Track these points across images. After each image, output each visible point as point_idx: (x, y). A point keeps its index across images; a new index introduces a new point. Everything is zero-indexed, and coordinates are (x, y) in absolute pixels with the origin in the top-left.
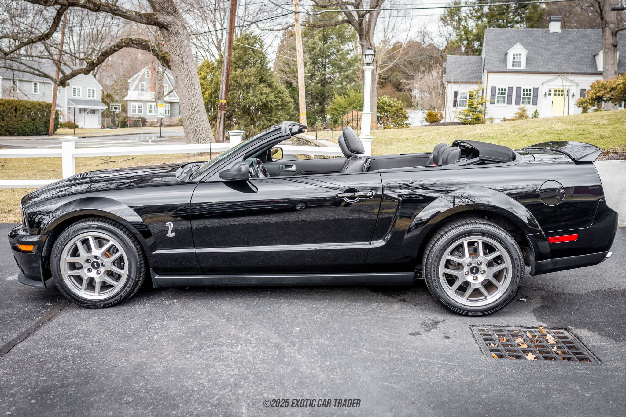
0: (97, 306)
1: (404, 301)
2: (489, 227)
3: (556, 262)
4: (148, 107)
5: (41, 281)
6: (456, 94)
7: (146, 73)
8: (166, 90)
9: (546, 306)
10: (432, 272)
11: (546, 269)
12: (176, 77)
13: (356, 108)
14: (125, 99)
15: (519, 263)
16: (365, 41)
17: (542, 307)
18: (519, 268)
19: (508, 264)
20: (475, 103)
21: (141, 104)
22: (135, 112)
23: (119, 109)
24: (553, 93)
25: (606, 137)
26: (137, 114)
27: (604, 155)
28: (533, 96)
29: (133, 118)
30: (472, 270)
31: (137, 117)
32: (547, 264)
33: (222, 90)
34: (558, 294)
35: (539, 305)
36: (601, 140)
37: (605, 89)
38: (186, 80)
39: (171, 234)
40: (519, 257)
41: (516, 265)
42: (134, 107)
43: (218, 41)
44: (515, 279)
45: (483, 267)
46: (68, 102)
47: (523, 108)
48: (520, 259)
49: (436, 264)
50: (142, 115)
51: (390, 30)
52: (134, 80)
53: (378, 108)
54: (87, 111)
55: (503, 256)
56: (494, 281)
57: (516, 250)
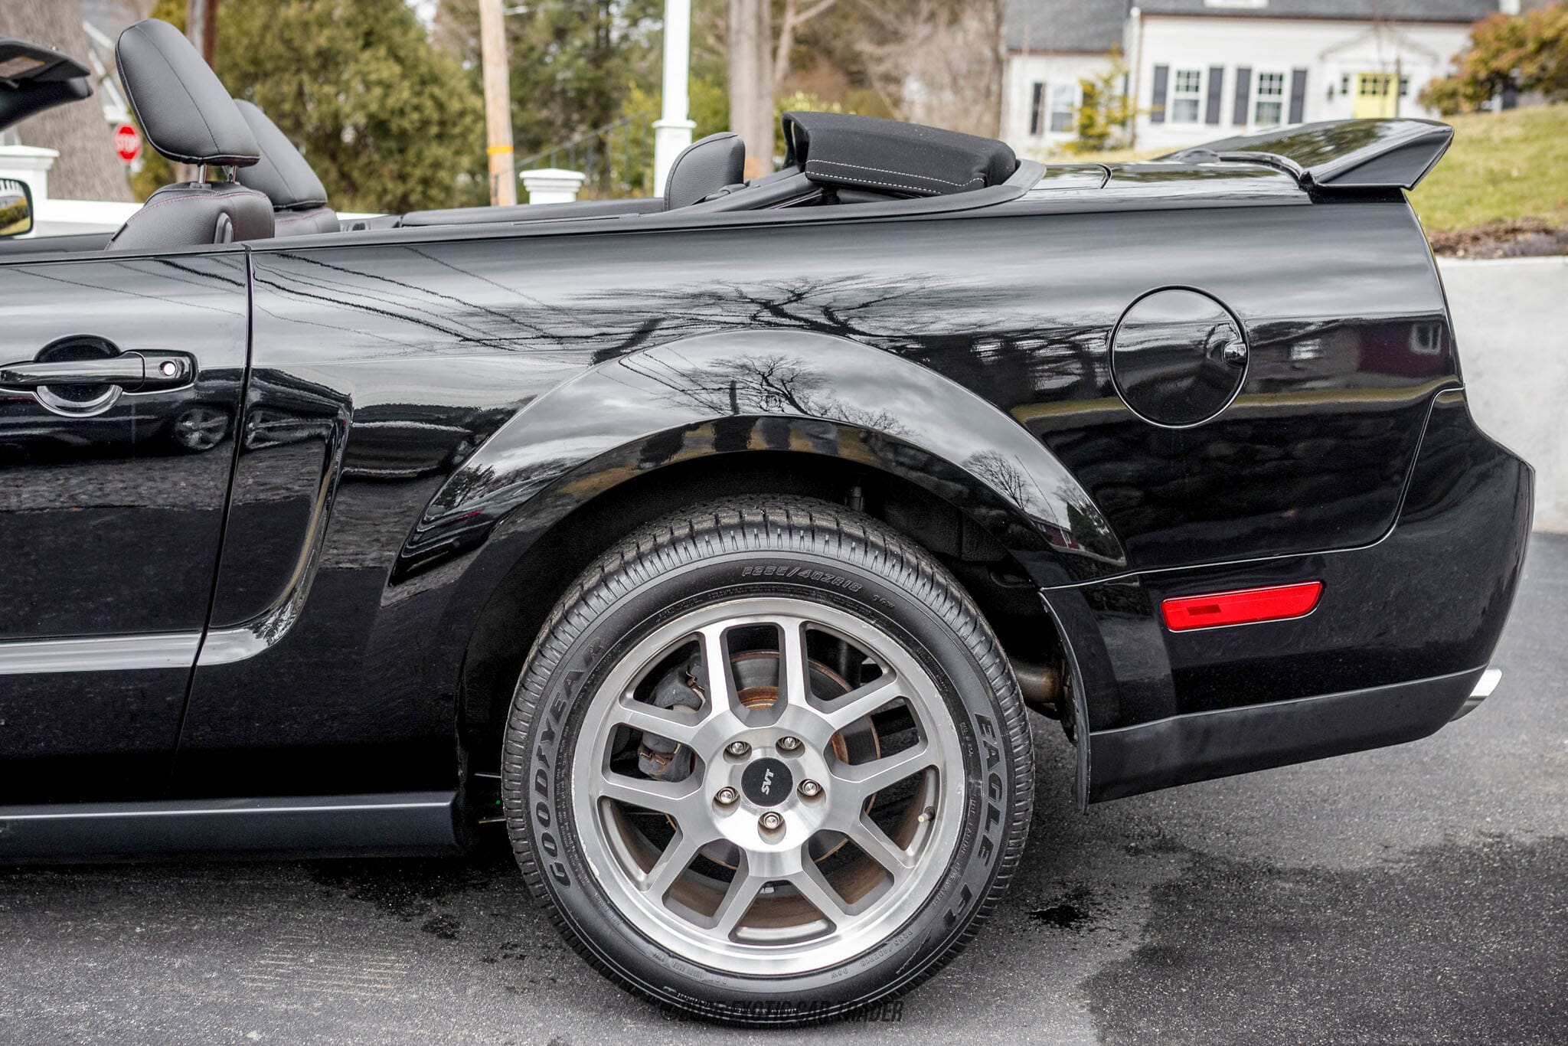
1: (443, 930)
2: (833, 549)
3: (1209, 732)
6: (1038, 90)
9: (1168, 951)
10: (536, 798)
11: (1152, 767)
15: (997, 744)
17: (1148, 956)
18: (1001, 770)
19: (941, 750)
20: (1101, 120)
24: (1355, 85)
25: (1509, 178)
27: (1498, 239)
28: (1292, 94)
30: (752, 779)
32: (1158, 741)
34: (1241, 874)
35: (1131, 946)
36: (1490, 189)
37: (1520, 44)
40: (998, 710)
41: (984, 755)
44: (981, 832)
45: (812, 766)
48: (1003, 722)
49: (551, 753)
55: (917, 705)
56: (875, 843)
57: (980, 672)
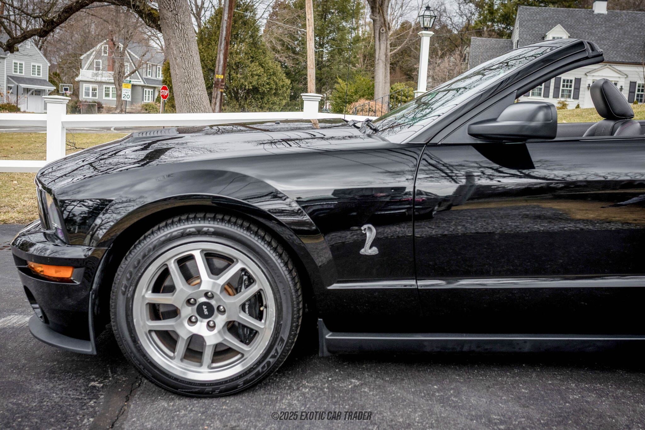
0: (208, 393)
4: (104, 90)
5: (89, 339)
7: (103, 48)
8: (128, 71)
12: (167, 40)
13: (363, 96)
14: (77, 79)
16: (378, 15)
21: (96, 86)
22: (89, 96)
23: (70, 91)
26: (90, 98)
28: (575, 89)
29: (85, 102)
31: (91, 101)
33: (219, 63)
38: (181, 44)
39: (369, 250)
42: (88, 89)
43: (196, 10)
46: (8, 80)
47: (563, 102)
50: (96, 98)
51: (398, 6)
52: (88, 56)
53: (391, 97)
54: (31, 92)
